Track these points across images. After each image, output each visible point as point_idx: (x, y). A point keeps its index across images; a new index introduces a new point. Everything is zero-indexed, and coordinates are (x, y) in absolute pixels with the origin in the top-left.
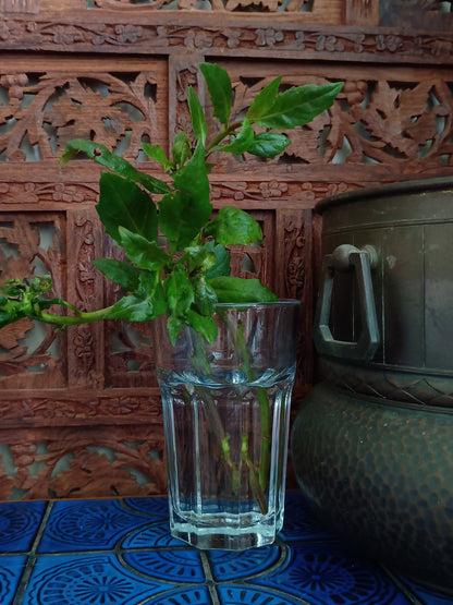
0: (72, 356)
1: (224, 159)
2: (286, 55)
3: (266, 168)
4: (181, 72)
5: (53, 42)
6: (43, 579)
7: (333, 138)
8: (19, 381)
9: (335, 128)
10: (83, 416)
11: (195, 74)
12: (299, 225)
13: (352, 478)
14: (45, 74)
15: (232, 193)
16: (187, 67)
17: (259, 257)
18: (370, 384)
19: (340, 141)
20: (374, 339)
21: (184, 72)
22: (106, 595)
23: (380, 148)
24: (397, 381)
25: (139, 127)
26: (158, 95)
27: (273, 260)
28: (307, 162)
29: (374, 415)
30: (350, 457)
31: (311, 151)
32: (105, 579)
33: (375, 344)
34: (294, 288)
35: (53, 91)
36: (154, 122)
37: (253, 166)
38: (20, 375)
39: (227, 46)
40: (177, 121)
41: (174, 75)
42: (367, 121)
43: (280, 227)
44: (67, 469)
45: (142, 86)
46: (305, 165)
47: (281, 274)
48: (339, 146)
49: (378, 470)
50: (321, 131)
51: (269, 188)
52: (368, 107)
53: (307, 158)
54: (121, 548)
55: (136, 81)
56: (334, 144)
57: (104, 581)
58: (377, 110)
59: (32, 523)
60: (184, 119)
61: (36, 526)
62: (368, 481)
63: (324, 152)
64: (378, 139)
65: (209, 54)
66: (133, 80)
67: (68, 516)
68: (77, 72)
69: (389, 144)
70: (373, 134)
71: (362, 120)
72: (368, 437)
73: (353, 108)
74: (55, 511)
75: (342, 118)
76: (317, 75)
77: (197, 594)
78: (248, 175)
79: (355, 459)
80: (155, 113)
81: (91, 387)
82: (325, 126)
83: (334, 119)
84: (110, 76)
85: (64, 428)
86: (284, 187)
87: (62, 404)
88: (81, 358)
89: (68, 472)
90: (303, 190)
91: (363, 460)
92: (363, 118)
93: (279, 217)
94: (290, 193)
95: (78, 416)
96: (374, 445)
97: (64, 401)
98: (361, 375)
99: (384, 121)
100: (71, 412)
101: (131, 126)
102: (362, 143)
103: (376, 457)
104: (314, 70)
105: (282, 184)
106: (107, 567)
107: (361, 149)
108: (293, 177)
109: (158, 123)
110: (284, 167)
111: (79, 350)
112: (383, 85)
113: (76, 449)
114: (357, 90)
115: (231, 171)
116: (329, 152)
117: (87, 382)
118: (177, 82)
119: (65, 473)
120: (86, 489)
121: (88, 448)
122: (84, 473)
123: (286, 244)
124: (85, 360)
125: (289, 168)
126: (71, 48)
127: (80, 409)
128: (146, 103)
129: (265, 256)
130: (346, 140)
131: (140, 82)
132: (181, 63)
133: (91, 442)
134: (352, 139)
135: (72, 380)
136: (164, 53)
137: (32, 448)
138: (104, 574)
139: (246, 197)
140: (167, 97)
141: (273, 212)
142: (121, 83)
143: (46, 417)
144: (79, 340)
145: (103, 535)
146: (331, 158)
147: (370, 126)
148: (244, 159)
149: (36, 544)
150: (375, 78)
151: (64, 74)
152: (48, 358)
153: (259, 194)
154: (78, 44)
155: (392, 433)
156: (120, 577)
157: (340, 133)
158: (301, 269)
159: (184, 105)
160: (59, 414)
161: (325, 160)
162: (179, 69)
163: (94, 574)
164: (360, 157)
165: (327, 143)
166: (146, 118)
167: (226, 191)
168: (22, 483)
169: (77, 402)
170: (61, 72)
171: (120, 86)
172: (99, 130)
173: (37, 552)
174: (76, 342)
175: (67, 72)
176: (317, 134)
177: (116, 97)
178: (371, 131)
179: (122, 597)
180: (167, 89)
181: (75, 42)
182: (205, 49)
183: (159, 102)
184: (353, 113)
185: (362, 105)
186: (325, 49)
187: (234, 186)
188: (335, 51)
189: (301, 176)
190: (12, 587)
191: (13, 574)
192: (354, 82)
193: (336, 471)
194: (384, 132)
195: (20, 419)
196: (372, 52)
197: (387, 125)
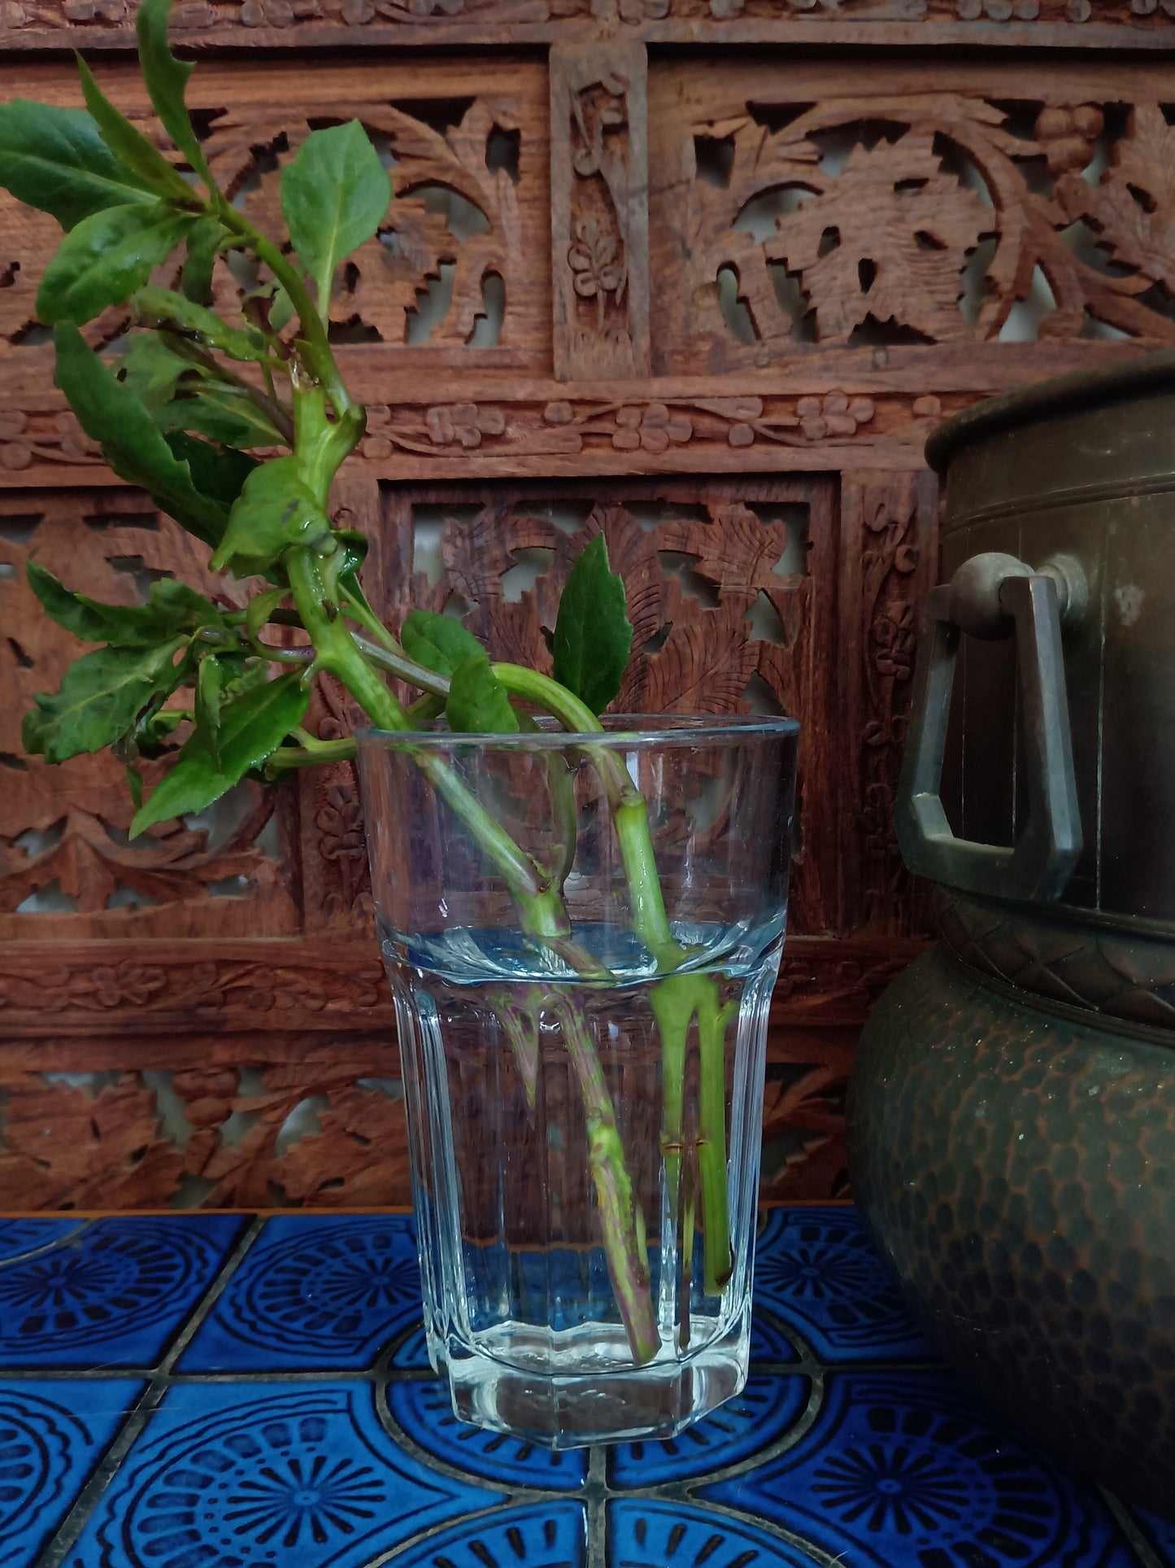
0: (312, 858)
1: (702, 337)
2: (877, 35)
3: (816, 359)
4: (584, 91)
5: (240, 22)
6: (160, 1457)
7: (1003, 269)
8: (187, 918)
9: (1011, 240)
10: (342, 1005)
11: (621, 97)
12: (902, 513)
13: (992, 1237)
14: (223, 112)
15: (723, 427)
16: (599, 77)
17: (796, 601)
18: (1056, 965)
19: (1023, 282)
20: (1065, 839)
21: (592, 92)
22: (306, 1521)
23: (1136, 296)
24: (1134, 962)
25: (474, 254)
26: (523, 162)
27: (833, 608)
28: (930, 341)
29: (1060, 1058)
30: (986, 1178)
31: (941, 307)
32: (320, 1462)
33: (1065, 855)
34: (889, 682)
35: (245, 159)
36: (513, 236)
37: (781, 355)
38: (188, 903)
39: (709, 15)
40: (573, 232)
41: (565, 101)
42: (1102, 219)
43: (851, 518)
44: (312, 1134)
45: (482, 137)
46: (922, 349)
47: (852, 644)
48: (1021, 295)
49: (1064, 1225)
50: (970, 252)
51: (822, 411)
52: (1104, 179)
53: (929, 327)
54: (392, 1367)
55: (465, 123)
56: (1006, 287)
57: (316, 1471)
58: (1129, 186)
59: (193, 1278)
60: (593, 225)
61: (196, 1290)
62: (1032, 1253)
63: (977, 311)
64: (1131, 269)
65: (657, 37)
66: (457, 122)
67: (288, 1262)
68: (308, 104)
69: (1160, 284)
70: (1116, 255)
71: (1085, 218)
72: (1041, 1123)
73: (1061, 183)
74: (263, 1244)
75: (1029, 211)
76: (963, 93)
77: (550, 1530)
78: (767, 377)
79: (1000, 1186)
80: (515, 212)
81: (363, 934)
82: (983, 237)
83: (1005, 216)
84: (395, 113)
85: (299, 1034)
86: (863, 409)
87: (291, 976)
88: (337, 862)
89: (315, 1141)
90: (917, 416)
91: (1024, 1190)
92: (1090, 211)
93: (850, 491)
94: (880, 425)
95: (331, 1006)
96: (1057, 1147)
97: (295, 968)
98: (1031, 939)
99: (1148, 219)
100: (314, 996)
101: (453, 249)
102: (1084, 281)
103: (1060, 1186)
104: (952, 78)
105: (858, 403)
106: (338, 1425)
107: (1080, 298)
108: (889, 382)
109: (524, 240)
110: (866, 353)
111: (330, 841)
112: (1147, 116)
113: (331, 1084)
114: (1074, 131)
115: (721, 366)
116: (991, 311)
117: (351, 923)
118: (573, 120)
119: (307, 1142)
120: (360, 1181)
121: (361, 1082)
122: (354, 1144)
123: (867, 564)
124: (344, 867)
125: (881, 356)
126: (288, 37)
127: (337, 988)
128: (493, 186)
129: (813, 598)
130: (1039, 278)
131: (474, 127)
132: (583, 67)
133: (368, 1068)
134: (1055, 270)
135: (314, 917)
136: (536, 39)
137: (227, 1079)
138: (322, 1448)
139: (760, 438)
140: (547, 167)
141: (832, 478)
142: (424, 130)
143: (252, 1007)
144: (331, 818)
145: (355, 1321)
146: (997, 326)
147: (1109, 234)
148: (758, 335)
149: (182, 1342)
150: (1127, 97)
151: (272, 111)
152: (257, 862)
153: (796, 430)
154: (306, 25)
155: (1110, 1117)
156: (364, 1458)
157: (1024, 254)
158: (907, 632)
159: (592, 187)
160: (283, 1001)
161: (981, 333)
162: (576, 85)
163: (297, 1447)
164: (1077, 324)
165: (988, 286)
166: (492, 227)
167: (706, 424)
168: (205, 1165)
169: (330, 972)
170: (262, 105)
171: (422, 140)
172: (369, 265)
173: (175, 1370)
174: (323, 821)
175: (279, 104)
176: (958, 259)
177: (412, 169)
178: (1109, 246)
179: (346, 1527)
180: (546, 142)
181: (299, 19)
182: (647, 24)
183: (526, 180)
184: (1061, 199)
185: (1088, 174)
186: (984, 15)
187: (726, 409)
188: (1014, 18)
189: (912, 378)
190: (72, 1481)
191: (88, 1439)
192: (1066, 108)
193: (945, 1210)
194: (1149, 251)
195: (189, 1011)
196: (1118, 21)
197: (1157, 228)
